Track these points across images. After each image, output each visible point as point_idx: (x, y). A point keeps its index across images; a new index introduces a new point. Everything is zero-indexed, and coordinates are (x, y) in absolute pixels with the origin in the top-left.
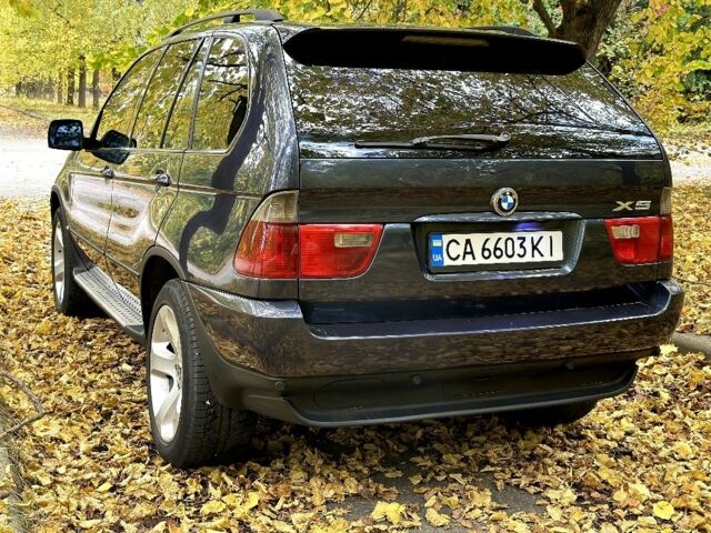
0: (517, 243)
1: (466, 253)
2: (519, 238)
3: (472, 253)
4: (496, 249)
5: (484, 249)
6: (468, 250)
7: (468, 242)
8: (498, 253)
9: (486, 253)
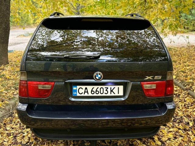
0: (105, 89)
1: (85, 92)
2: (105, 88)
3: (87, 92)
4: (96, 91)
5: (92, 91)
6: (86, 91)
7: (86, 88)
8: (97, 92)
9: (93, 92)
